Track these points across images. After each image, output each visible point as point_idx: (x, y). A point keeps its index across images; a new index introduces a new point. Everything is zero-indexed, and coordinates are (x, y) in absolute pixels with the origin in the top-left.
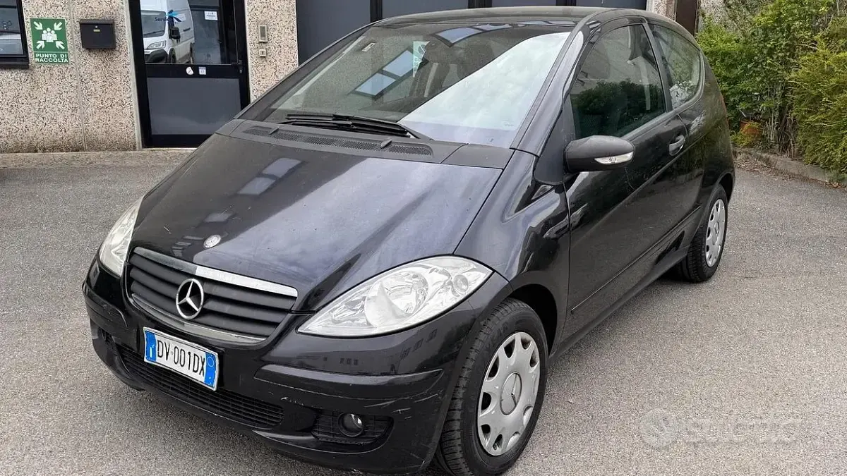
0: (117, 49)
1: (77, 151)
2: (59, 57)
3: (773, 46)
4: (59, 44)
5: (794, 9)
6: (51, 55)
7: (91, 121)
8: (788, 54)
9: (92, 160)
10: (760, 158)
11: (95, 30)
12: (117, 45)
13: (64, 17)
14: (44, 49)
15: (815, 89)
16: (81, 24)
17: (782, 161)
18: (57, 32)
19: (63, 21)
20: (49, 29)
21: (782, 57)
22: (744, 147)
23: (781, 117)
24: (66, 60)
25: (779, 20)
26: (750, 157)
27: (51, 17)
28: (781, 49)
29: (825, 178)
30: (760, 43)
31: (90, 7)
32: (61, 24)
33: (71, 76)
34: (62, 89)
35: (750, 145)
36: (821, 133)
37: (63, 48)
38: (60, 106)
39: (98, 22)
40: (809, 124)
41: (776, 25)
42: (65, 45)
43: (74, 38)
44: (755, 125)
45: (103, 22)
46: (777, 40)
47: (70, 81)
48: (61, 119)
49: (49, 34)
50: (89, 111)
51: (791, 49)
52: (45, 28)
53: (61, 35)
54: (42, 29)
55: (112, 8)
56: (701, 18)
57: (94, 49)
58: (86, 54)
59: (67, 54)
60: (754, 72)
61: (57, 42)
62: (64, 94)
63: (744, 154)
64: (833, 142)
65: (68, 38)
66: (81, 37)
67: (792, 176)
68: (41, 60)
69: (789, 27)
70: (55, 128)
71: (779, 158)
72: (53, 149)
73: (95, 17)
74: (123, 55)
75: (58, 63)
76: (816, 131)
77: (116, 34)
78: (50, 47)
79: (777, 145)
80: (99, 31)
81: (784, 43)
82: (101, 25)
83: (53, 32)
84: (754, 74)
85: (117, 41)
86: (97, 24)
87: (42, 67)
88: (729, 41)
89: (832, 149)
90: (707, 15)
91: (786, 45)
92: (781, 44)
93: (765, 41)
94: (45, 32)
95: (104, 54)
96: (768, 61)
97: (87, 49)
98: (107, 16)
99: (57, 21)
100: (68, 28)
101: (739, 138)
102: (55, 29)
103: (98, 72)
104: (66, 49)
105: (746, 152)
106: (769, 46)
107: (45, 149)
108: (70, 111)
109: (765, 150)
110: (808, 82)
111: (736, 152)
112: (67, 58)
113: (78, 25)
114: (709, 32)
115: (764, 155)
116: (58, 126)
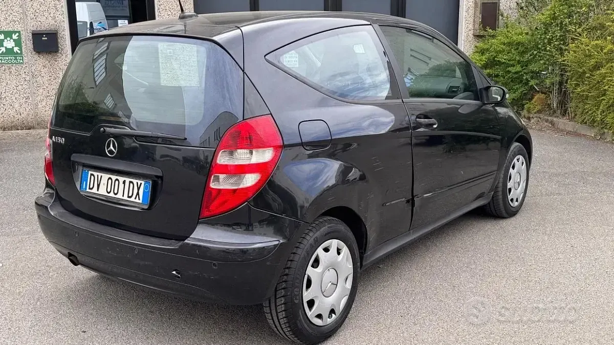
0: (60, 52)
1: (29, 129)
2: (16, 59)
3: (551, 37)
4: (16, 49)
5: (565, 9)
6: (10, 57)
7: (40, 106)
8: (562, 43)
9: (42, 135)
10: (547, 121)
11: (43, 38)
12: (60, 49)
13: (20, 29)
14: (5, 54)
15: (581, 68)
16: (33, 34)
17: (562, 122)
18: (14, 40)
19: (19, 32)
20: (8, 39)
21: (558, 45)
22: (535, 113)
23: (560, 89)
24: (21, 61)
25: (555, 18)
26: (540, 120)
27: (10, 29)
28: (557, 39)
29: (592, 133)
30: (542, 34)
31: (40, 21)
32: (17, 34)
33: (25, 72)
34: (18, 83)
35: (539, 112)
36: (587, 100)
37: (19, 52)
38: (17, 96)
39: (46, 32)
40: (578, 94)
41: (552, 21)
42: (21, 50)
43: (28, 44)
44: (543, 96)
45: (50, 32)
46: (554, 33)
47: (24, 76)
48: (17, 106)
49: (9, 42)
50: (39, 98)
51: (563, 39)
52: (6, 38)
53: (18, 43)
54: (3, 38)
55: (55, 22)
56: (500, 17)
57: (43, 52)
58: (36, 56)
59: (22, 57)
60: (539, 56)
61: (14, 48)
62: (20, 87)
63: (535, 119)
64: (595, 106)
65: (23, 45)
66: (33, 44)
67: (569, 133)
68: (3, 61)
69: (561, 23)
70: (12, 113)
71: (560, 120)
72: (11, 128)
73: (43, 28)
74: (64, 55)
75: (15, 63)
76: (584, 99)
77: (59, 40)
78: (9, 51)
79: (559, 111)
80: (46, 38)
81: (559, 35)
82: (47, 34)
83: (12, 40)
84: (539, 58)
85: (60, 46)
86: (44, 34)
87: (3, 67)
88: (521, 34)
89: (595, 112)
90: (505, 15)
91: (560, 36)
92: (557, 36)
93: (545, 33)
94: (5, 40)
95: (50, 56)
96: (548, 48)
97: (37, 52)
98: (52, 27)
99: (15, 32)
100: (23, 37)
101: (532, 107)
102: (13, 38)
103: (45, 69)
104: (21, 53)
105: (537, 117)
106: (548, 37)
107: (5, 128)
108: (25, 99)
109: (550, 115)
110: (576, 63)
111: (530, 117)
112: (22, 60)
113: (31, 35)
114: (507, 28)
115: (550, 118)
116: (15, 111)
